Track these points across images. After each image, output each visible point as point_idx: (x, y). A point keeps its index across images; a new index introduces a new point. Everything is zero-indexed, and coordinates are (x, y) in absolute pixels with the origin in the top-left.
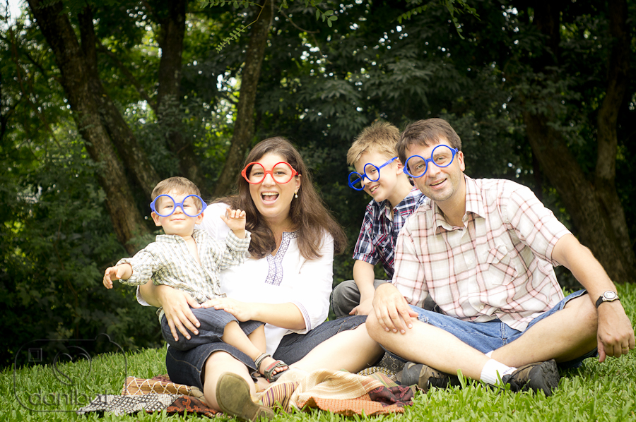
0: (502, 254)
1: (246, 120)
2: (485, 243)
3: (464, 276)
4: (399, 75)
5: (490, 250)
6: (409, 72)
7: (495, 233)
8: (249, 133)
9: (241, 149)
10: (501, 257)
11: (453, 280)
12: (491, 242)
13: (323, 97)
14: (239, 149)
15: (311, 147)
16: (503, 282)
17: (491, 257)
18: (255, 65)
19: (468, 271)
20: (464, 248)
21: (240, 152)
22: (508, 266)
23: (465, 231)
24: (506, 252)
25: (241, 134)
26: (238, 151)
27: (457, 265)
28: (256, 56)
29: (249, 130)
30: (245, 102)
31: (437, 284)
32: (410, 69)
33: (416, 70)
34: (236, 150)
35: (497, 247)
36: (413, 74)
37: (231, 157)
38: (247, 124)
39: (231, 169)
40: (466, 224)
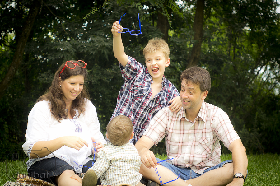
0: (207, 141)
1: (20, 55)
2: (200, 133)
3: (186, 144)
4: (97, 43)
5: (202, 137)
6: (102, 43)
7: (207, 131)
8: (20, 61)
9: (15, 69)
10: (206, 142)
11: (180, 144)
12: (204, 134)
13: (58, 49)
14: (14, 68)
15: (48, 72)
16: (202, 153)
17: (202, 140)
18: (28, 29)
19: (189, 142)
20: (190, 131)
21: (14, 70)
22: (208, 147)
23: (193, 124)
24: (209, 141)
25: (16, 61)
26: (13, 69)
27: (184, 138)
28: (29, 25)
29: (20, 60)
30: (21, 46)
31: (172, 143)
32: (102, 41)
33: (105, 42)
34: (12, 69)
35: (206, 137)
36: (104, 44)
37: (9, 72)
38: (20, 57)
39: (9, 78)
40: (195, 121)
